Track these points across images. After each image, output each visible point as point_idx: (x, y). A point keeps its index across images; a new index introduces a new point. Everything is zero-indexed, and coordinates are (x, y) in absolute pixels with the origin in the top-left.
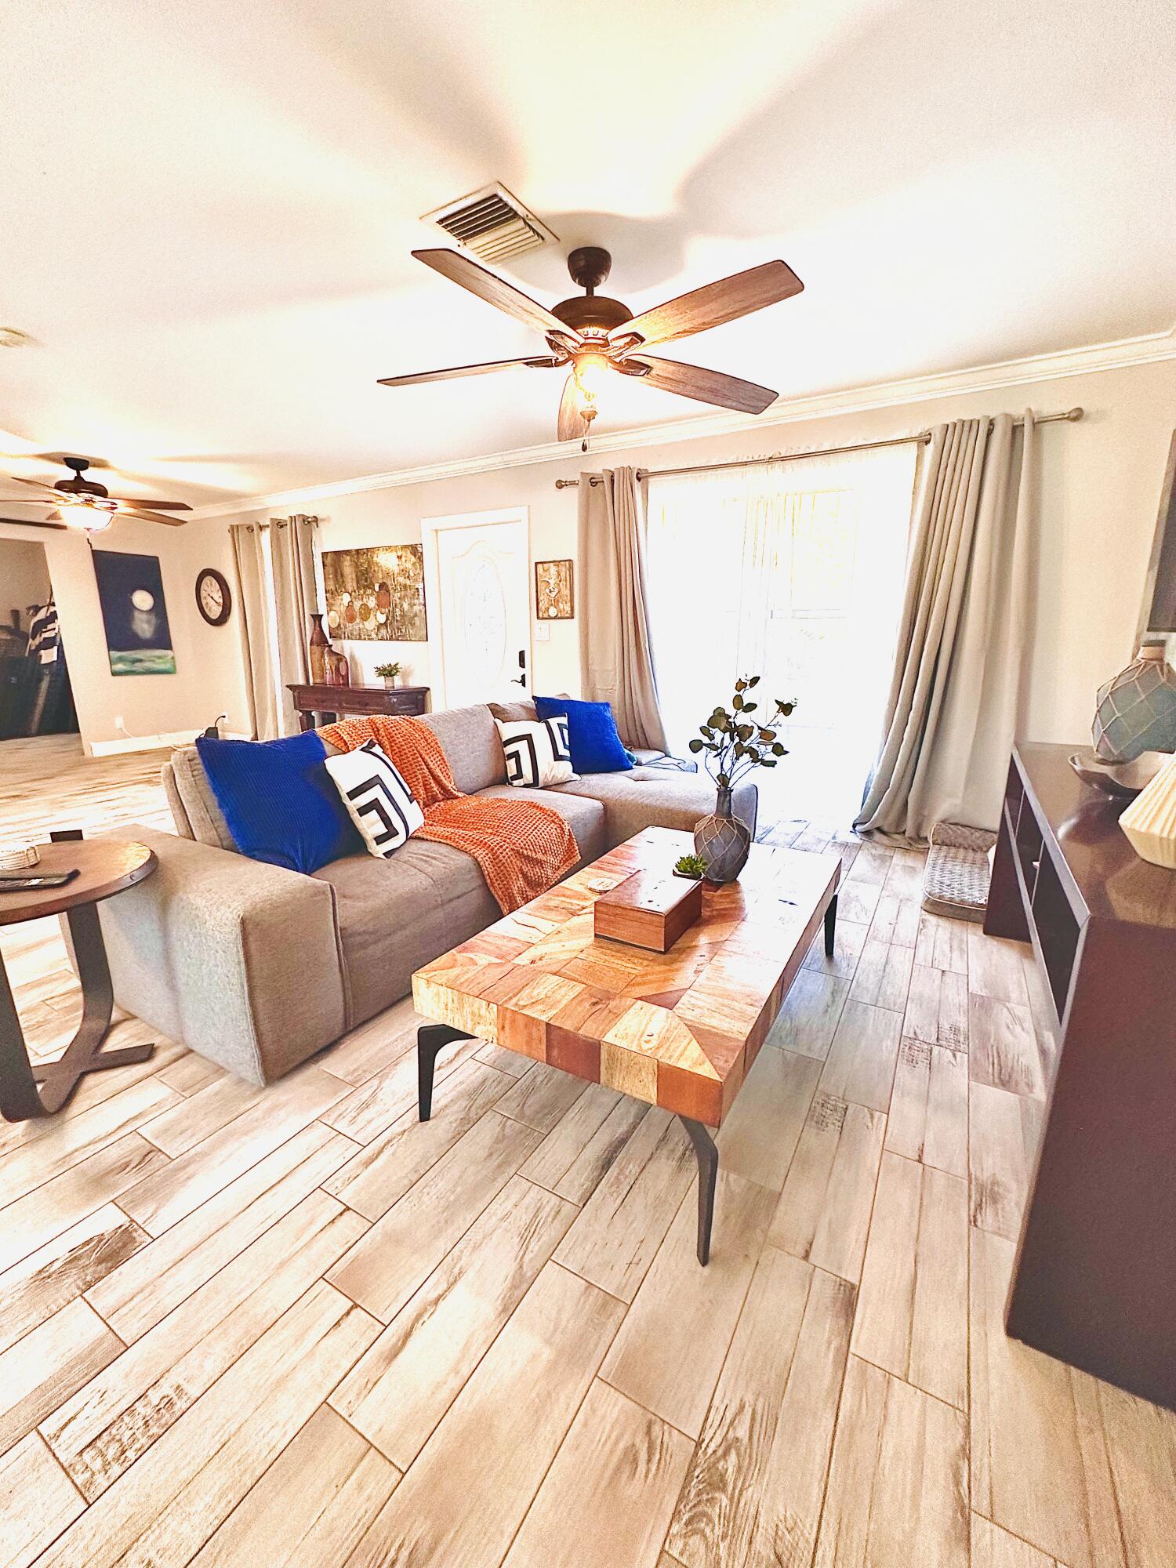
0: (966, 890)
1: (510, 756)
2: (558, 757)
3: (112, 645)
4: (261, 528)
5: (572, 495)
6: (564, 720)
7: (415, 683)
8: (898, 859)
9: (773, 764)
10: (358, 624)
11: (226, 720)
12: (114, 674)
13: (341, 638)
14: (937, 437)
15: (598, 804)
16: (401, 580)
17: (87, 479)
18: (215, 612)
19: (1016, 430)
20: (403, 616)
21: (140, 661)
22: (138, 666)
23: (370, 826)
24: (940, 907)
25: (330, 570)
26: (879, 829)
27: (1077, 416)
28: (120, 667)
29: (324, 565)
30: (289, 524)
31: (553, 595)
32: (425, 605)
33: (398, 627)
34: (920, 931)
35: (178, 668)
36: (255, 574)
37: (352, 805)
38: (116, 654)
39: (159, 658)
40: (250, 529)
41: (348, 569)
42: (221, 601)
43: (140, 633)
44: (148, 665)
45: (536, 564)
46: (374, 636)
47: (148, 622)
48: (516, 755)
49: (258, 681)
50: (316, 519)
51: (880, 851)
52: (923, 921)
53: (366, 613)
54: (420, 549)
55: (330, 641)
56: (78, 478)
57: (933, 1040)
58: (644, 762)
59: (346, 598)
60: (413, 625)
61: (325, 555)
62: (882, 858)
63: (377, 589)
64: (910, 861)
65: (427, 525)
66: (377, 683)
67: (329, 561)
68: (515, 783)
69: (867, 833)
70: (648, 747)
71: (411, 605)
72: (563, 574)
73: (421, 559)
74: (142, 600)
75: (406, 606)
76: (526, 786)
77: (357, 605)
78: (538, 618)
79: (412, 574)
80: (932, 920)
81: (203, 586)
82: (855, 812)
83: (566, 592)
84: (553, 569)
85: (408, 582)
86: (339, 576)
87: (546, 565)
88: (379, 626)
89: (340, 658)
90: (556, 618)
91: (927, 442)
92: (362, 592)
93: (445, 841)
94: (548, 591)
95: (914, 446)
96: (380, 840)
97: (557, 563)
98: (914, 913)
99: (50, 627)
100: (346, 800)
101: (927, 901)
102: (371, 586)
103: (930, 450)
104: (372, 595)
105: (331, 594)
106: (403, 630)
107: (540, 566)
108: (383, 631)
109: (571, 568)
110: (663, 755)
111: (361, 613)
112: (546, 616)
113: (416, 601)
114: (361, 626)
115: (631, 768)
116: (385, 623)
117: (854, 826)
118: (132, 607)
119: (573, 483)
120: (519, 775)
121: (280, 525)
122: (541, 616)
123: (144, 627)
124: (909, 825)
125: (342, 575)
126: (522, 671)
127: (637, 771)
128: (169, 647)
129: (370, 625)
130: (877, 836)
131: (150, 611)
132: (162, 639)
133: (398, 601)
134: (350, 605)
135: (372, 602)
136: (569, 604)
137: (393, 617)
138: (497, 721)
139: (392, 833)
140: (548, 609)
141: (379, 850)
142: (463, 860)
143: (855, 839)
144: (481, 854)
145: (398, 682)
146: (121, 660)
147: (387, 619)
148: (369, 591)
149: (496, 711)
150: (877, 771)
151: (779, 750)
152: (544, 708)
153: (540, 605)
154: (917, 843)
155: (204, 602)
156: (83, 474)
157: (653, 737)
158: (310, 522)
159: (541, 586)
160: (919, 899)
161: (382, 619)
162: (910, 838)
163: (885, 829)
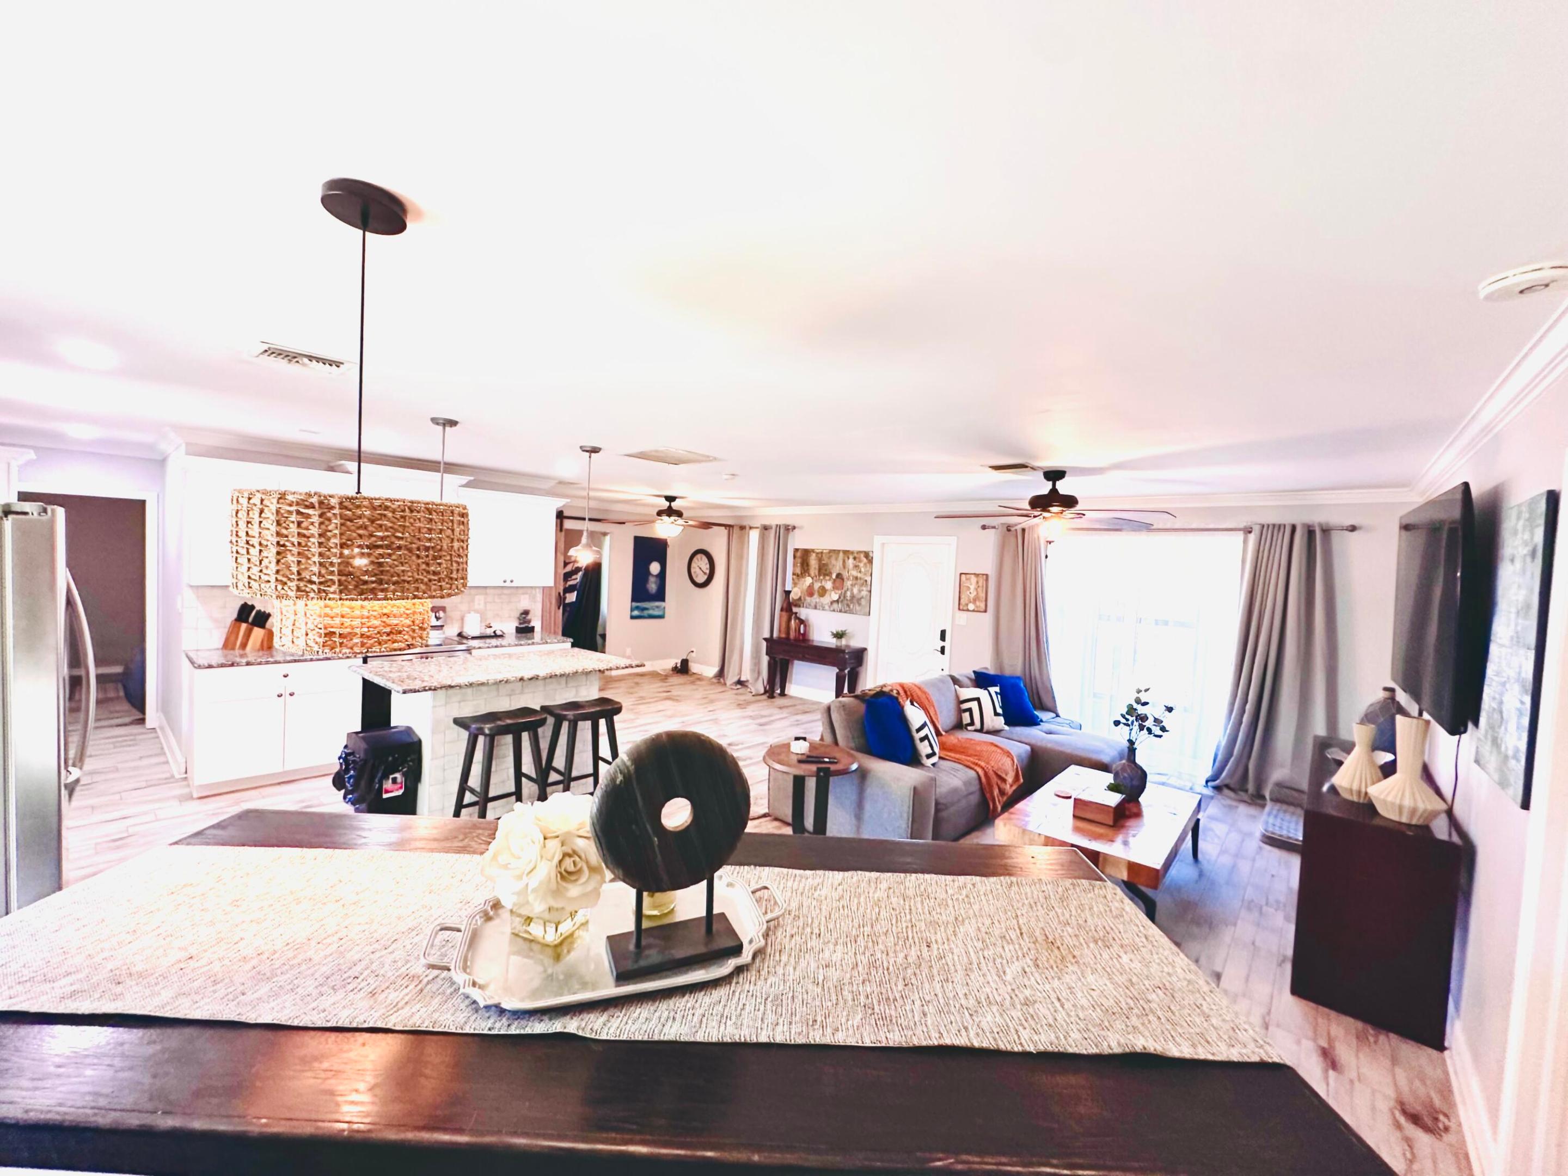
0: (1292, 831)
1: (965, 711)
2: (996, 714)
3: (634, 599)
4: (751, 528)
5: (991, 535)
6: (997, 689)
7: (856, 643)
8: (1243, 809)
9: (1160, 736)
10: (816, 599)
11: (693, 655)
12: (632, 617)
13: (800, 606)
14: (1256, 530)
15: (1028, 748)
16: (854, 573)
17: (674, 508)
18: (701, 579)
19: (1310, 533)
20: (853, 597)
21: (647, 609)
22: (646, 613)
23: (924, 749)
24: (1272, 841)
25: (799, 560)
26: (1228, 786)
27: (1353, 529)
28: (636, 613)
29: (795, 557)
30: (774, 528)
31: (972, 596)
32: (870, 591)
33: (847, 604)
34: (1258, 853)
35: (666, 615)
36: (742, 557)
37: (917, 736)
38: (635, 604)
39: (657, 607)
40: (742, 528)
41: (813, 562)
42: (708, 572)
43: (650, 589)
44: (651, 612)
45: (961, 574)
46: (827, 607)
47: (656, 583)
48: (970, 710)
49: (732, 628)
50: (794, 528)
51: (1229, 802)
52: (1260, 848)
53: (823, 592)
54: (871, 554)
55: (795, 609)
56: (670, 507)
57: (1264, 903)
58: (1044, 720)
59: (808, 580)
60: (860, 604)
61: (796, 550)
62: (1230, 807)
63: (834, 576)
64: (1252, 811)
65: (878, 540)
66: (832, 642)
67: (799, 554)
68: (969, 728)
69: (1218, 789)
70: (1044, 708)
71: (860, 591)
72: (980, 584)
73: (870, 561)
74: (655, 568)
75: (855, 591)
76: (976, 731)
77: (817, 586)
78: (959, 609)
79: (863, 570)
80: (1268, 848)
81: (695, 559)
82: (1208, 772)
83: (982, 595)
84: (973, 579)
85: (859, 575)
86: (805, 565)
87: (968, 576)
88: (832, 602)
89: (802, 622)
90: (974, 611)
91: (1250, 532)
92: (822, 577)
93: (958, 761)
94: (968, 593)
95: (1240, 536)
96: (929, 756)
97: (977, 575)
98: (1254, 843)
99: (574, 577)
100: (914, 733)
101: (1264, 836)
102: (830, 574)
103: (1252, 538)
104: (830, 580)
105: (798, 576)
106: (852, 607)
107: (963, 576)
108: (835, 606)
109: (987, 580)
110: (1054, 715)
111: (818, 592)
112: (965, 608)
113: (864, 589)
114: (818, 600)
115: (1039, 724)
116: (837, 601)
117: (1207, 782)
118: (648, 573)
119: (994, 527)
120: (972, 723)
121: (766, 528)
122: (961, 607)
123: (652, 586)
124: (1251, 786)
125: (808, 565)
126: (942, 644)
127: (1044, 726)
128: (663, 599)
129: (826, 600)
130: (1226, 791)
131: (657, 576)
132: (660, 595)
133: (850, 587)
134: (811, 587)
135: (829, 585)
136: (984, 603)
137: (844, 597)
138: (956, 687)
139: (933, 754)
140: (967, 605)
141: (929, 762)
142: (972, 774)
143: (1208, 792)
144: (979, 770)
145: (844, 642)
146: (637, 608)
147: (840, 597)
148: (827, 578)
149: (955, 681)
150: (1223, 743)
151: (1163, 729)
152: (982, 680)
153: (962, 601)
154: (1257, 799)
155: (692, 571)
156: (673, 504)
157: (1046, 700)
158: (789, 529)
159: (963, 589)
160: (1258, 835)
161: (835, 597)
162: (1253, 795)
163: (1232, 786)
